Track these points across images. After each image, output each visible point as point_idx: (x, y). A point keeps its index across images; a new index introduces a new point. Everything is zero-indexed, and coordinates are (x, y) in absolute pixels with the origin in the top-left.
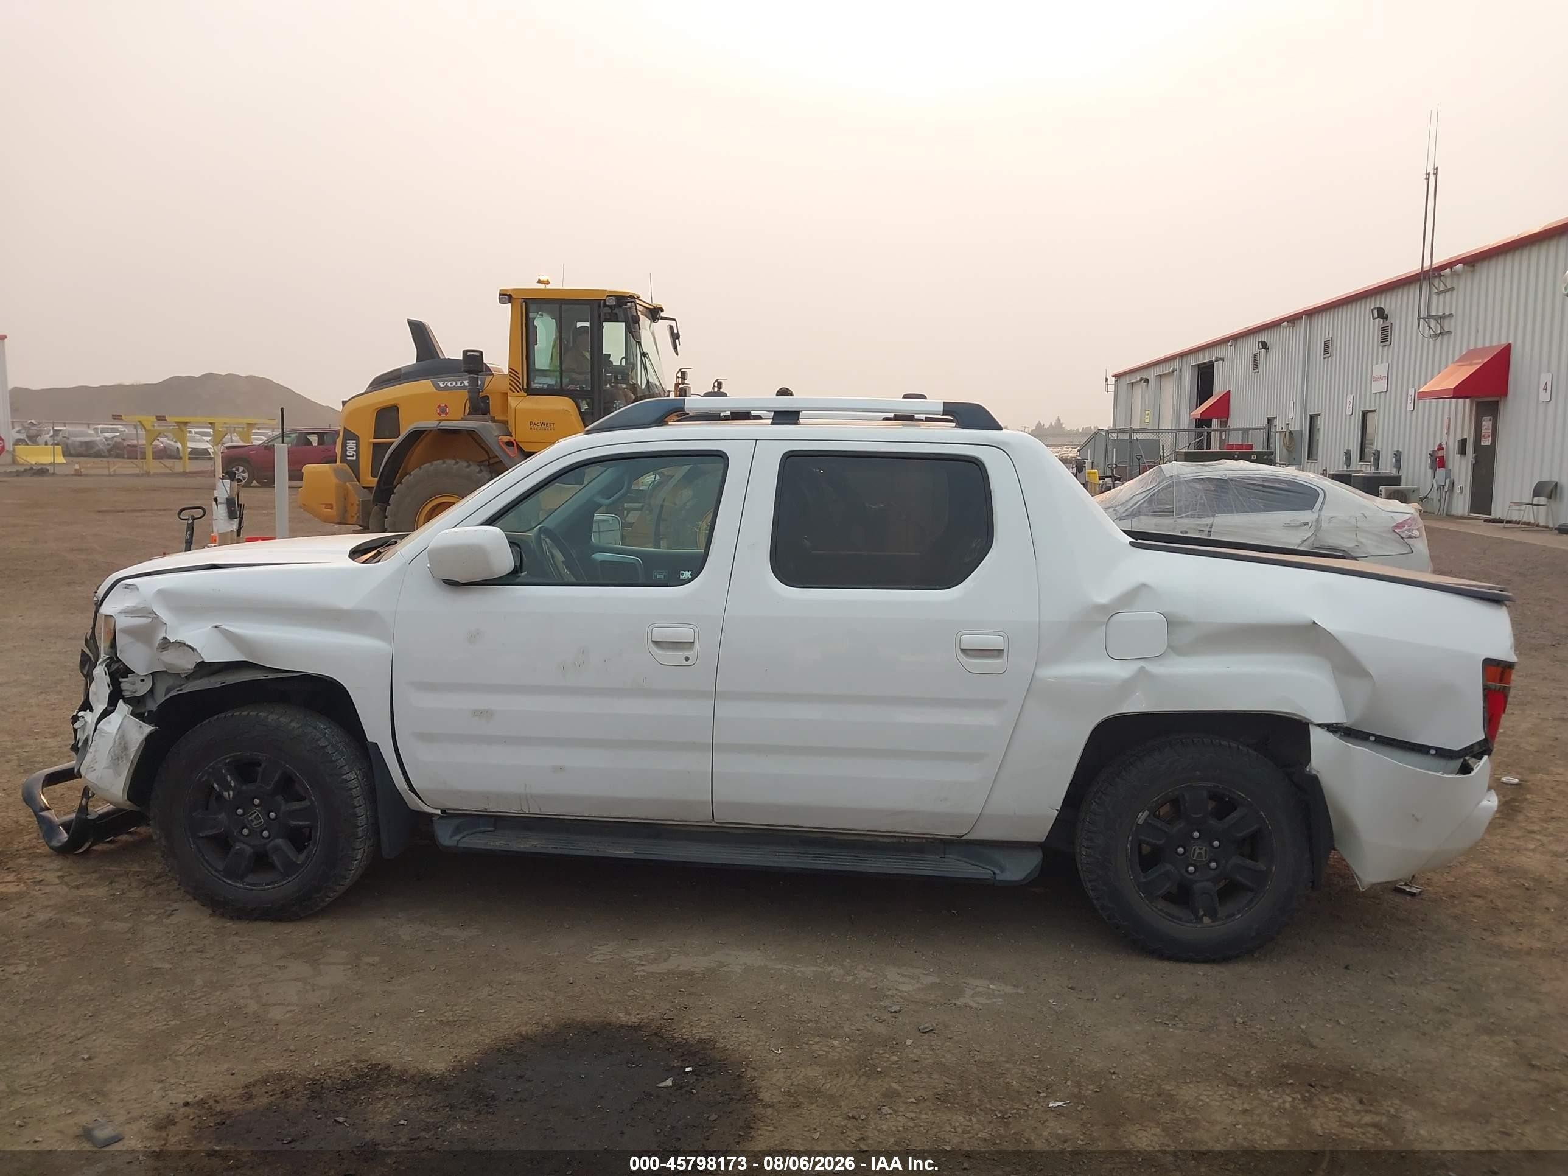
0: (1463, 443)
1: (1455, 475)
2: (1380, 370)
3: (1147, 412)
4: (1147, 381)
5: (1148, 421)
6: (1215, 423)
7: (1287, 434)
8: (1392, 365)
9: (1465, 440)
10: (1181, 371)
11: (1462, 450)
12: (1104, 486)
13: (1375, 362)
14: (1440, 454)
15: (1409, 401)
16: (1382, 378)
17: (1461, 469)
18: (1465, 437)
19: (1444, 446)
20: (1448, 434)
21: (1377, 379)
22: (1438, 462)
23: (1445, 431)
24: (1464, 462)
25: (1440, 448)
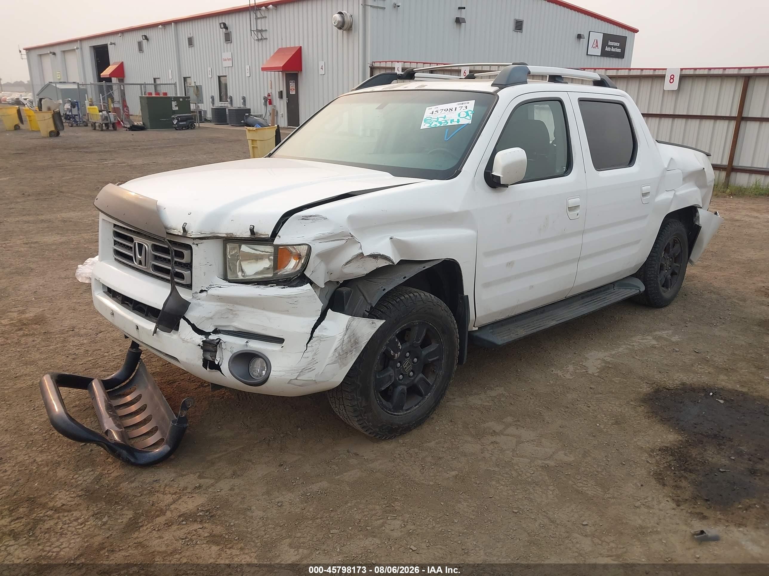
0: (281, 93)
1: (278, 108)
2: (227, 55)
3: (58, 73)
4: (54, 54)
5: (59, 77)
6: (114, 80)
7: (195, 87)
8: (234, 53)
9: (282, 92)
10: (81, 49)
11: (281, 97)
12: (103, 116)
13: (222, 51)
14: (269, 98)
15: (247, 71)
16: (229, 59)
17: (281, 106)
18: (281, 90)
19: (270, 94)
20: (271, 88)
21: (225, 60)
22: (268, 101)
23: (269, 87)
24: (282, 101)
25: (269, 95)
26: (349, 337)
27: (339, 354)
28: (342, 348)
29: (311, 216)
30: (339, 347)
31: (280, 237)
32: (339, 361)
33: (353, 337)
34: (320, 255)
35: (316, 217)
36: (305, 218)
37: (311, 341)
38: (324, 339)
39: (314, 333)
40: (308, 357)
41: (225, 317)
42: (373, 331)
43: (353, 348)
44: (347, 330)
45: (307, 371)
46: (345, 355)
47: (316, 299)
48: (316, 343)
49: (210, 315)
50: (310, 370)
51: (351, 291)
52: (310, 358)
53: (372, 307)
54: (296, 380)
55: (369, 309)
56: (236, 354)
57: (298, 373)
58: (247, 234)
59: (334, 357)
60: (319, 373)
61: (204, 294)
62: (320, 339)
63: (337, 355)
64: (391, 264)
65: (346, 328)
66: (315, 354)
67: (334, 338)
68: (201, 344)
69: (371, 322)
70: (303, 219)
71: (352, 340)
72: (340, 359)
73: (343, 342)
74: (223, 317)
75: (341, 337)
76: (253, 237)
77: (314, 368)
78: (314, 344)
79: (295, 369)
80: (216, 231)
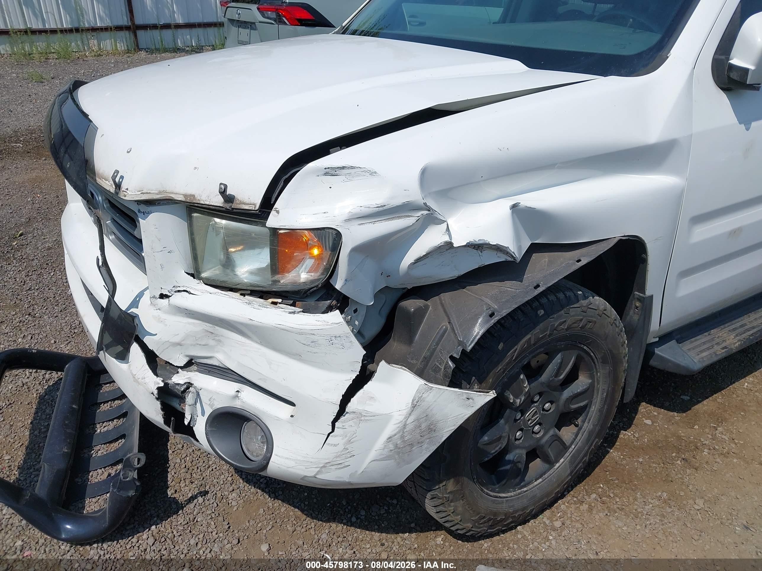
26: (417, 419)
27: (396, 446)
28: (402, 437)
29: (343, 168)
30: (395, 435)
31: (278, 212)
32: (397, 456)
33: (426, 420)
34: (359, 250)
35: (352, 171)
36: (331, 172)
37: (342, 419)
38: (366, 418)
39: (349, 405)
40: (335, 445)
41: (203, 343)
42: (469, 412)
43: (423, 439)
44: (414, 406)
45: (333, 467)
46: (408, 448)
47: (351, 342)
48: (351, 423)
49: (177, 339)
50: (340, 466)
51: (427, 307)
52: (341, 447)
53: (464, 352)
54: (314, 478)
55: (457, 354)
56: (217, 412)
57: (318, 469)
58: (218, 201)
59: (386, 450)
60: (356, 471)
61: (165, 301)
62: (360, 416)
63: (391, 447)
64: (510, 259)
65: (412, 404)
66: (349, 442)
67: (387, 417)
68: (156, 392)
69: (465, 397)
70: (326, 174)
71: (423, 426)
72: (398, 453)
73: (405, 428)
74: (199, 343)
75: (401, 418)
76: (228, 206)
77: (346, 464)
78: (347, 425)
79: (312, 460)
80: (169, 189)
